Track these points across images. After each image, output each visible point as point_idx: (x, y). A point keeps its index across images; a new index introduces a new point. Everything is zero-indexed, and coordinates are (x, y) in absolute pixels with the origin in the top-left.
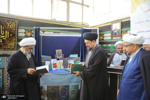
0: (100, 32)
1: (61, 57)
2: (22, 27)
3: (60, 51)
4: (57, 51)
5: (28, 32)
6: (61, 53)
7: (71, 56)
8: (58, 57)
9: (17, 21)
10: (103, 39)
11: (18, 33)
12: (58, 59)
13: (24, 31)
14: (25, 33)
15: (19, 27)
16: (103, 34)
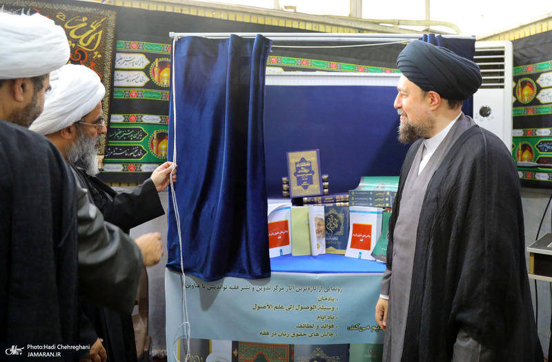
0: (516, 62)
1: (315, 188)
2: (134, 44)
3: (312, 156)
4: (294, 158)
5: (162, 66)
6: (315, 167)
7: (368, 185)
8: (297, 191)
9: (112, 17)
10: (536, 102)
11: (113, 69)
12: (298, 202)
13: (141, 61)
14: (146, 70)
15: (121, 44)
16: (535, 76)
